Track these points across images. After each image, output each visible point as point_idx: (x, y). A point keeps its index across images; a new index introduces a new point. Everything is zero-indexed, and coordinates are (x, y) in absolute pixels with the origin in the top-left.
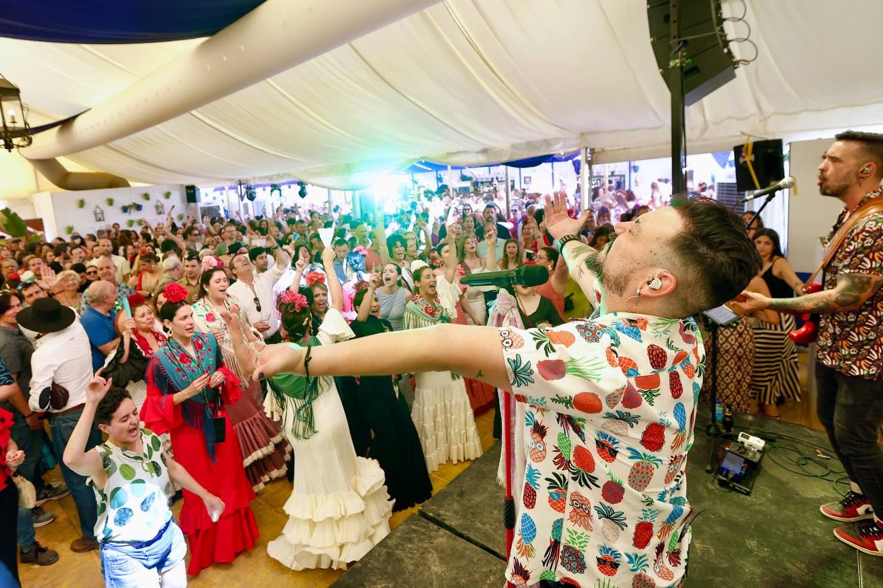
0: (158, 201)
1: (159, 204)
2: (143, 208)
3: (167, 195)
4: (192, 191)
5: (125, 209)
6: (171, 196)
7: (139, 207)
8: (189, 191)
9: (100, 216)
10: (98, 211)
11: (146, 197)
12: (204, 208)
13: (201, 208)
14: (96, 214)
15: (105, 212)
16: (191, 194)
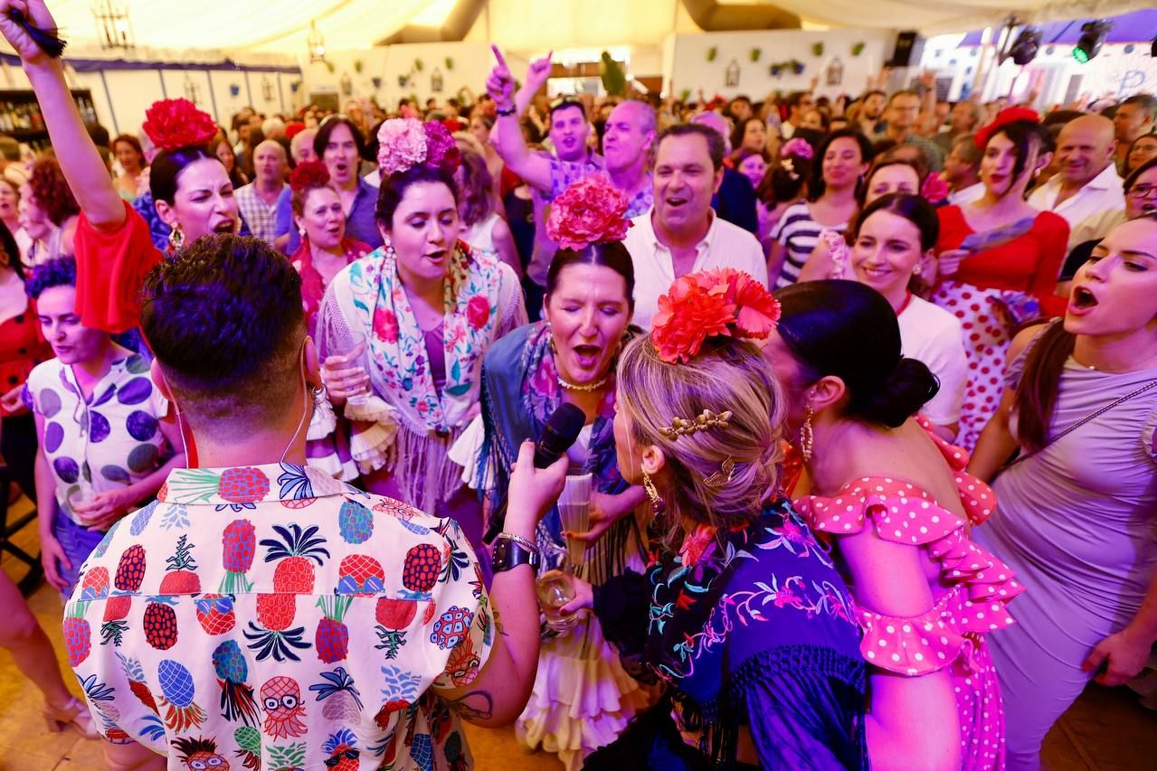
0: (836, 60)
1: (836, 65)
4: (908, 43)
5: (776, 70)
6: (865, 52)
7: (798, 68)
8: (901, 43)
9: (733, 77)
10: (733, 69)
11: (818, 49)
14: (728, 74)
15: (743, 73)
16: (904, 48)
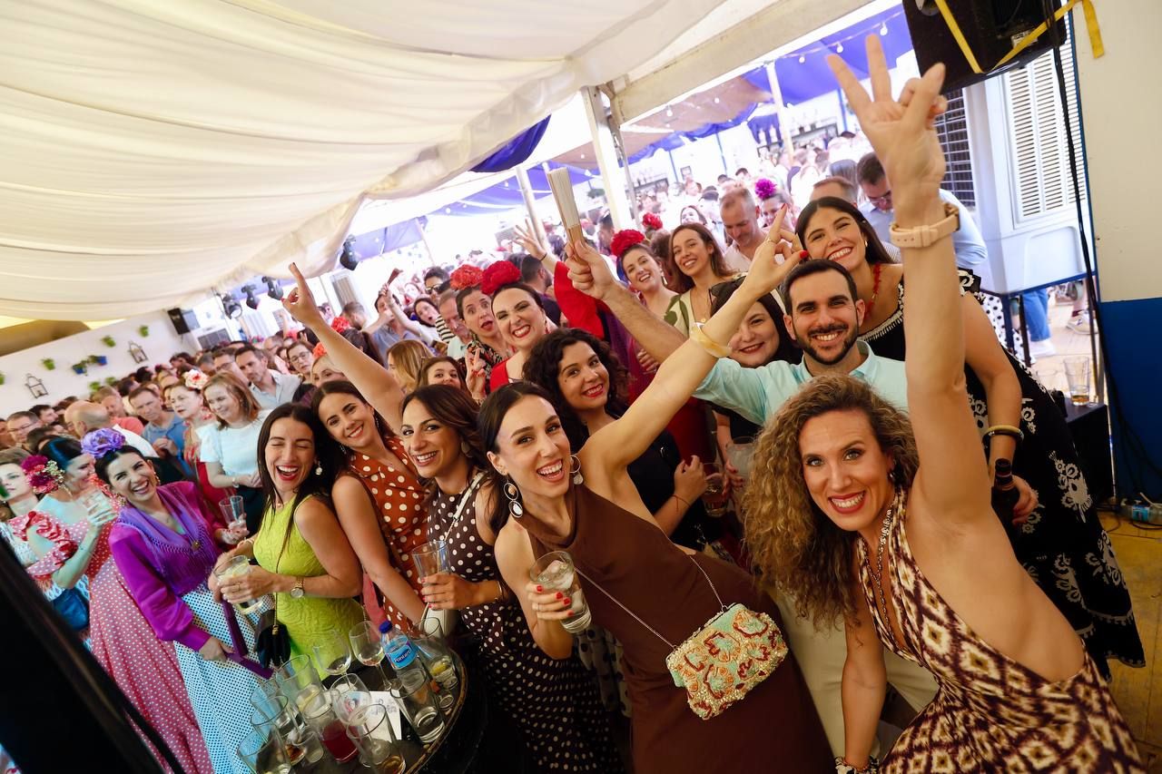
0: (131, 343)
1: (133, 347)
2: (108, 360)
3: (144, 331)
4: (178, 317)
5: (78, 369)
6: (150, 331)
7: (100, 361)
8: (174, 318)
9: (39, 389)
10: (32, 382)
11: (109, 342)
12: (204, 337)
13: (200, 339)
14: (30, 387)
16: (179, 321)
